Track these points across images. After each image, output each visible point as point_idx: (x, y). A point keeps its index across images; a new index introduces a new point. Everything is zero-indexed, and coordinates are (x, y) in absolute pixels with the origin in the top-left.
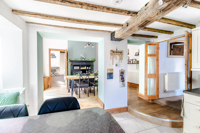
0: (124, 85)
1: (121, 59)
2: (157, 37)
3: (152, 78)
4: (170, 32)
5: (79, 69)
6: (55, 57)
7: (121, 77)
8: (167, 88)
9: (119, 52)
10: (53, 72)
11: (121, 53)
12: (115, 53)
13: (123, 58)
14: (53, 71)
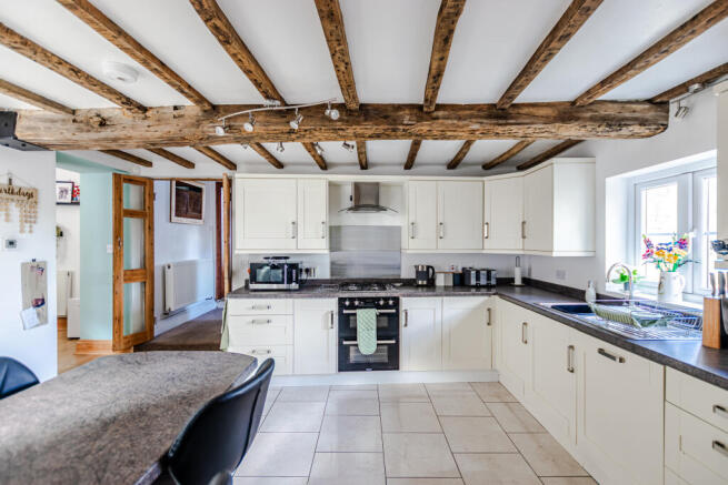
0: (43, 319)
1: (29, 219)
2: (148, 164)
3: (134, 280)
4: (190, 165)
8: (172, 305)
9: (19, 193)
11: (30, 196)
13: (39, 215)
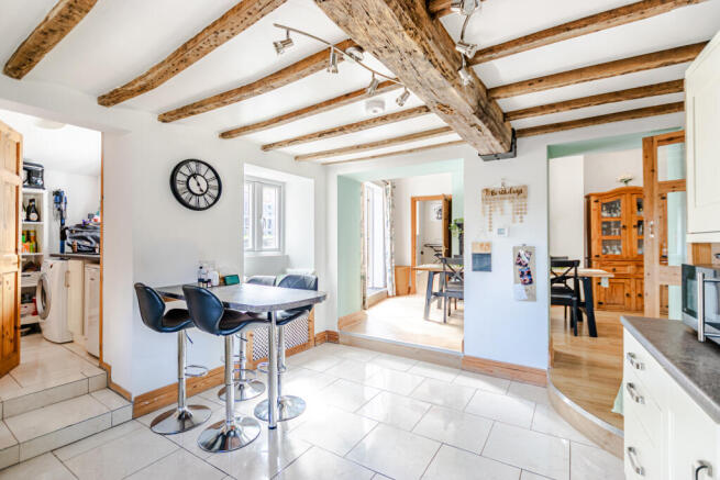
1: (521, 211)
7: (519, 267)
9: (510, 192)
11: (519, 192)
12: (498, 196)
13: (528, 207)
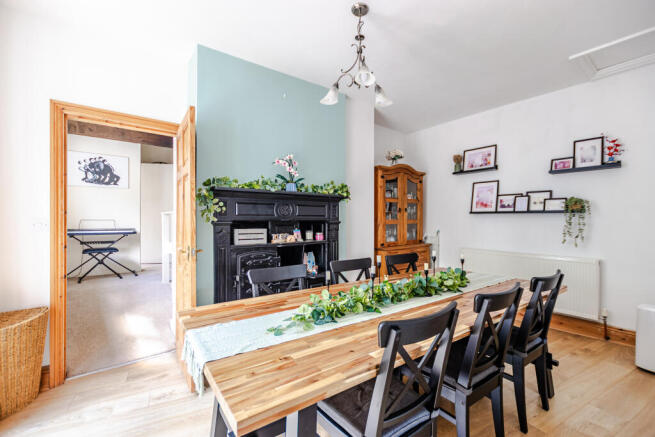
5: (264, 242)
6: (115, 179)
10: (100, 257)
14: (100, 251)
